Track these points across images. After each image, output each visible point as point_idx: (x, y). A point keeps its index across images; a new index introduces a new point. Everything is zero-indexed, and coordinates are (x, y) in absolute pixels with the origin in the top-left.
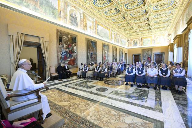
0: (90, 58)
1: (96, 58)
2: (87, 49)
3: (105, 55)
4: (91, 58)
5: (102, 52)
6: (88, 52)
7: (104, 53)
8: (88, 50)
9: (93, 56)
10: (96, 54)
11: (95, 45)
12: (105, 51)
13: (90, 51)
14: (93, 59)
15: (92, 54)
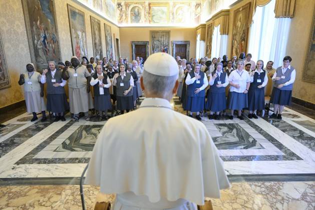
0: (41, 53)
1: (59, 52)
2: (28, 20)
3: (77, 43)
4: (46, 52)
5: (69, 34)
6: (32, 31)
7: (74, 36)
8: (32, 26)
9: (51, 46)
10: (55, 41)
11: (49, 9)
12: (76, 30)
13: (37, 28)
14: (50, 54)
15: (45, 38)
